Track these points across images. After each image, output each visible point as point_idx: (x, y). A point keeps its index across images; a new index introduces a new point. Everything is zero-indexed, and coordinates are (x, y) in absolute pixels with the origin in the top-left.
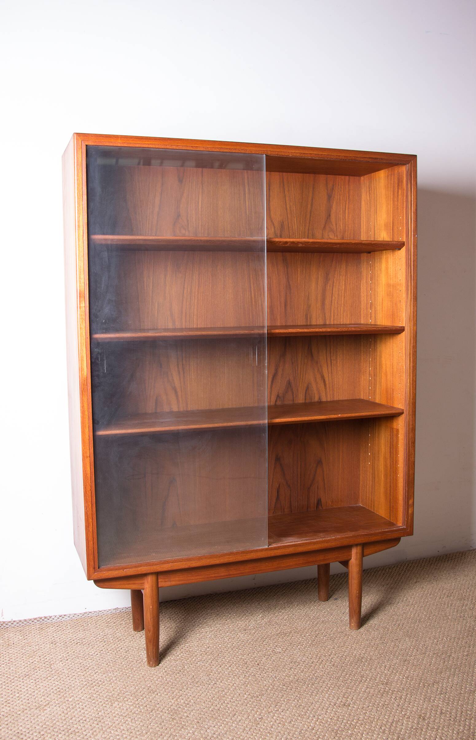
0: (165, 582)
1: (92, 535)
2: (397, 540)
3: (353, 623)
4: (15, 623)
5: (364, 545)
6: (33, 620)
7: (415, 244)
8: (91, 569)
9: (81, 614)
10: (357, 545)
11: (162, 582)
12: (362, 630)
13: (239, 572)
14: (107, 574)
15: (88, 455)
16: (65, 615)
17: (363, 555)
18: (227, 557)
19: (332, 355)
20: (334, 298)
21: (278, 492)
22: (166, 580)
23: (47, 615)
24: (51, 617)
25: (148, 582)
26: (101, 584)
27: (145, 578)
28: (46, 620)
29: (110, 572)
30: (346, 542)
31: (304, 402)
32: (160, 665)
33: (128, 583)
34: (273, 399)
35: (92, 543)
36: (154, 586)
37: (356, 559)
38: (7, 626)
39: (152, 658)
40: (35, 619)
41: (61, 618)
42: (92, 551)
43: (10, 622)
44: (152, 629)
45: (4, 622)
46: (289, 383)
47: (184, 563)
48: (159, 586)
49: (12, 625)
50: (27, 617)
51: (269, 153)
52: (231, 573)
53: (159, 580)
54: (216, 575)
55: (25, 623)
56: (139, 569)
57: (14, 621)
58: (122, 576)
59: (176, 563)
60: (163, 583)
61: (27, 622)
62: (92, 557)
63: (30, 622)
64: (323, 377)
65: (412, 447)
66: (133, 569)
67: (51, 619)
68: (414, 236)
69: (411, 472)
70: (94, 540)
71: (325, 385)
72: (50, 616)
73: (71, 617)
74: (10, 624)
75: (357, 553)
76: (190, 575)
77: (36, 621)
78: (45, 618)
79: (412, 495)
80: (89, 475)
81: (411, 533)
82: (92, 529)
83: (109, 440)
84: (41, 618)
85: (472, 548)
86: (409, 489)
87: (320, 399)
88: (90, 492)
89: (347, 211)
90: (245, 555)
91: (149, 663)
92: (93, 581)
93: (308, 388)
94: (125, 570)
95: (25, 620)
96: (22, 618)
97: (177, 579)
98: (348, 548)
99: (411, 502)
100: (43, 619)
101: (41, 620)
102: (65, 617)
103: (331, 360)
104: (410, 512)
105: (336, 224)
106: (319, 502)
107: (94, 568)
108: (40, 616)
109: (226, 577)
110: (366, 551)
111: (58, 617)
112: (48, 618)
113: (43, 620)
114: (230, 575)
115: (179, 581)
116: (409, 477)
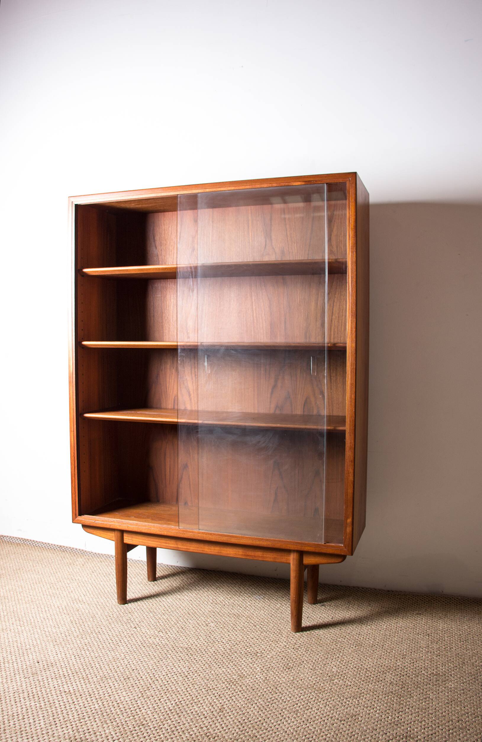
0: (129, 539)
2: (342, 557)
10: (294, 551)
11: (126, 539)
14: (86, 522)
15: (72, 429)
19: (331, 371)
20: (334, 317)
21: (276, 494)
26: (85, 529)
34: (273, 407)
36: (119, 538)
43: (89, 552)
45: (86, 551)
46: (288, 395)
48: (125, 542)
53: (124, 537)
57: (92, 552)
62: (75, 506)
69: (349, 491)
75: (294, 559)
92: (81, 525)
93: (306, 402)
96: (97, 552)
101: (108, 557)
104: (348, 531)
105: (337, 247)
107: (76, 515)
114: (178, 548)
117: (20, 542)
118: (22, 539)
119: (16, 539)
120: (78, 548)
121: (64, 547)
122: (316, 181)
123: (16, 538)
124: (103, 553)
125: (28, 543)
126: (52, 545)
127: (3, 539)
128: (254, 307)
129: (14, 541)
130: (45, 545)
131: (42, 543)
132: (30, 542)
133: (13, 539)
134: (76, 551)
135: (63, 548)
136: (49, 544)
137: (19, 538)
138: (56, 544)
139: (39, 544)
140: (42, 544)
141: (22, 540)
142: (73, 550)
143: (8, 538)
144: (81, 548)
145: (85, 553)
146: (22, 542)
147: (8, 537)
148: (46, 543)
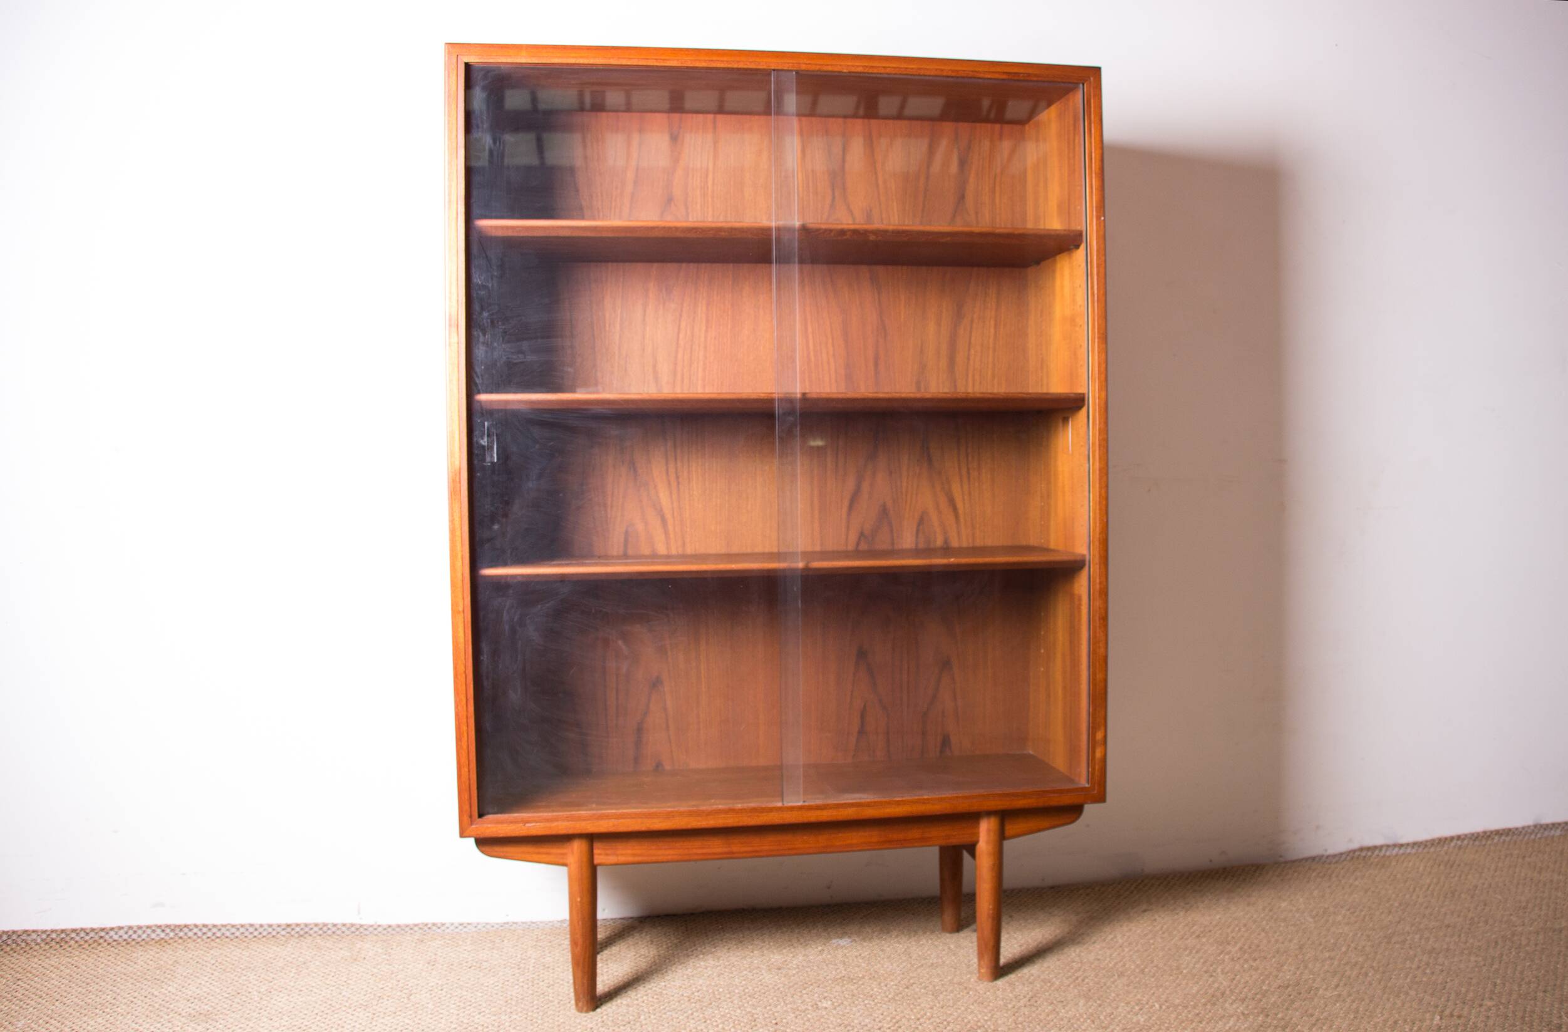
0: (607, 855)
1: (466, 755)
2: (1073, 811)
3: (983, 968)
4: (380, 929)
5: (1005, 816)
6: (411, 928)
7: (1101, 233)
8: (466, 818)
9: (497, 924)
10: (989, 813)
11: (600, 854)
12: (1000, 982)
13: (749, 849)
14: (494, 830)
15: (461, 609)
16: (469, 924)
17: (1002, 836)
18: (723, 816)
19: (970, 458)
20: (972, 352)
21: (863, 717)
22: (609, 852)
23: (438, 920)
24: (443, 925)
25: (573, 853)
26: (487, 849)
27: (568, 844)
28: (434, 928)
29: (500, 826)
30: (963, 807)
31: (914, 546)
32: (599, 1010)
33: (537, 850)
34: (853, 537)
35: (466, 770)
36: (585, 859)
37: (988, 842)
38: (367, 932)
39: (581, 996)
40: (416, 925)
41: (461, 927)
42: (467, 783)
43: (372, 926)
44: (580, 941)
45: (361, 926)
46: (884, 511)
47: (640, 820)
48: (596, 861)
49: (376, 932)
50: (403, 921)
51: (803, 67)
52: (735, 849)
53: (596, 851)
54: (704, 851)
55: (398, 929)
56: (555, 824)
57: (379, 926)
58: (521, 835)
59: (622, 820)
60: (602, 857)
61: (400, 929)
62: (466, 796)
63: (407, 929)
64: (952, 502)
65: (1100, 627)
66: (542, 825)
67: (443, 928)
68: (1098, 218)
69: (1099, 676)
70: (471, 763)
71: (957, 516)
72: (443, 922)
73: (479, 927)
74: (371, 929)
75: (989, 830)
76: (654, 847)
77: (416, 929)
78: (434, 924)
79: (1103, 721)
80: (462, 646)
81: (1101, 798)
82: (466, 744)
83: (501, 586)
84: (426, 925)
85: (1282, 860)
86: (1095, 710)
87: (946, 541)
88: (464, 676)
89: (997, 188)
90: (758, 816)
91: (577, 1005)
93: (921, 521)
94: (527, 825)
95: (399, 926)
96: (393, 922)
97: (629, 852)
98: (972, 817)
99: (1099, 736)
100: (429, 926)
101: (426, 928)
102: (469, 927)
103: (968, 469)
104: (1099, 754)
105: (977, 213)
106: (946, 742)
107: (471, 817)
108: (426, 921)
109: (725, 856)
110: (1010, 828)
111: (457, 925)
112: (439, 925)
113: (429, 928)
115: (634, 855)
116: (1095, 685)
117: (163, 935)
118: (168, 926)
119: (149, 931)
120: (338, 920)
121: (298, 925)
122: (1029, 75)
123: (148, 927)
124: (410, 921)
125: (190, 934)
126: (261, 926)
127: (107, 937)
128: (810, 330)
129: (144, 936)
130: (242, 930)
131: (233, 926)
132: (195, 930)
133: (140, 932)
134: (334, 929)
135: (298, 929)
136: (252, 925)
137: (159, 927)
138: (275, 921)
139: (223, 930)
140: (233, 930)
141: (168, 931)
142: (325, 929)
143: (122, 932)
144: (348, 921)
145: (361, 930)
146: (172, 934)
147: (121, 928)
148: (242, 926)
